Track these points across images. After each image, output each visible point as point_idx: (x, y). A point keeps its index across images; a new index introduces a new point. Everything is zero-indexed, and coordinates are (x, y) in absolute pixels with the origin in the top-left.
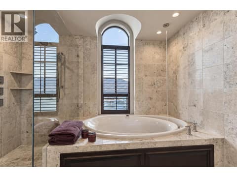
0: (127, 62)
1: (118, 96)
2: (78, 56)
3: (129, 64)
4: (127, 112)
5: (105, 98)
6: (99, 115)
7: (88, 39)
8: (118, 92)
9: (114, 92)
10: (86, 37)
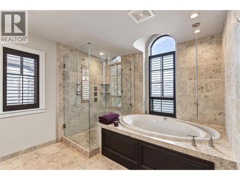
0: (172, 67)
1: (163, 99)
2: (130, 69)
3: (174, 68)
4: (173, 115)
5: (154, 100)
6: (146, 113)
7: (137, 56)
8: (165, 96)
9: (160, 96)
10: (136, 54)
